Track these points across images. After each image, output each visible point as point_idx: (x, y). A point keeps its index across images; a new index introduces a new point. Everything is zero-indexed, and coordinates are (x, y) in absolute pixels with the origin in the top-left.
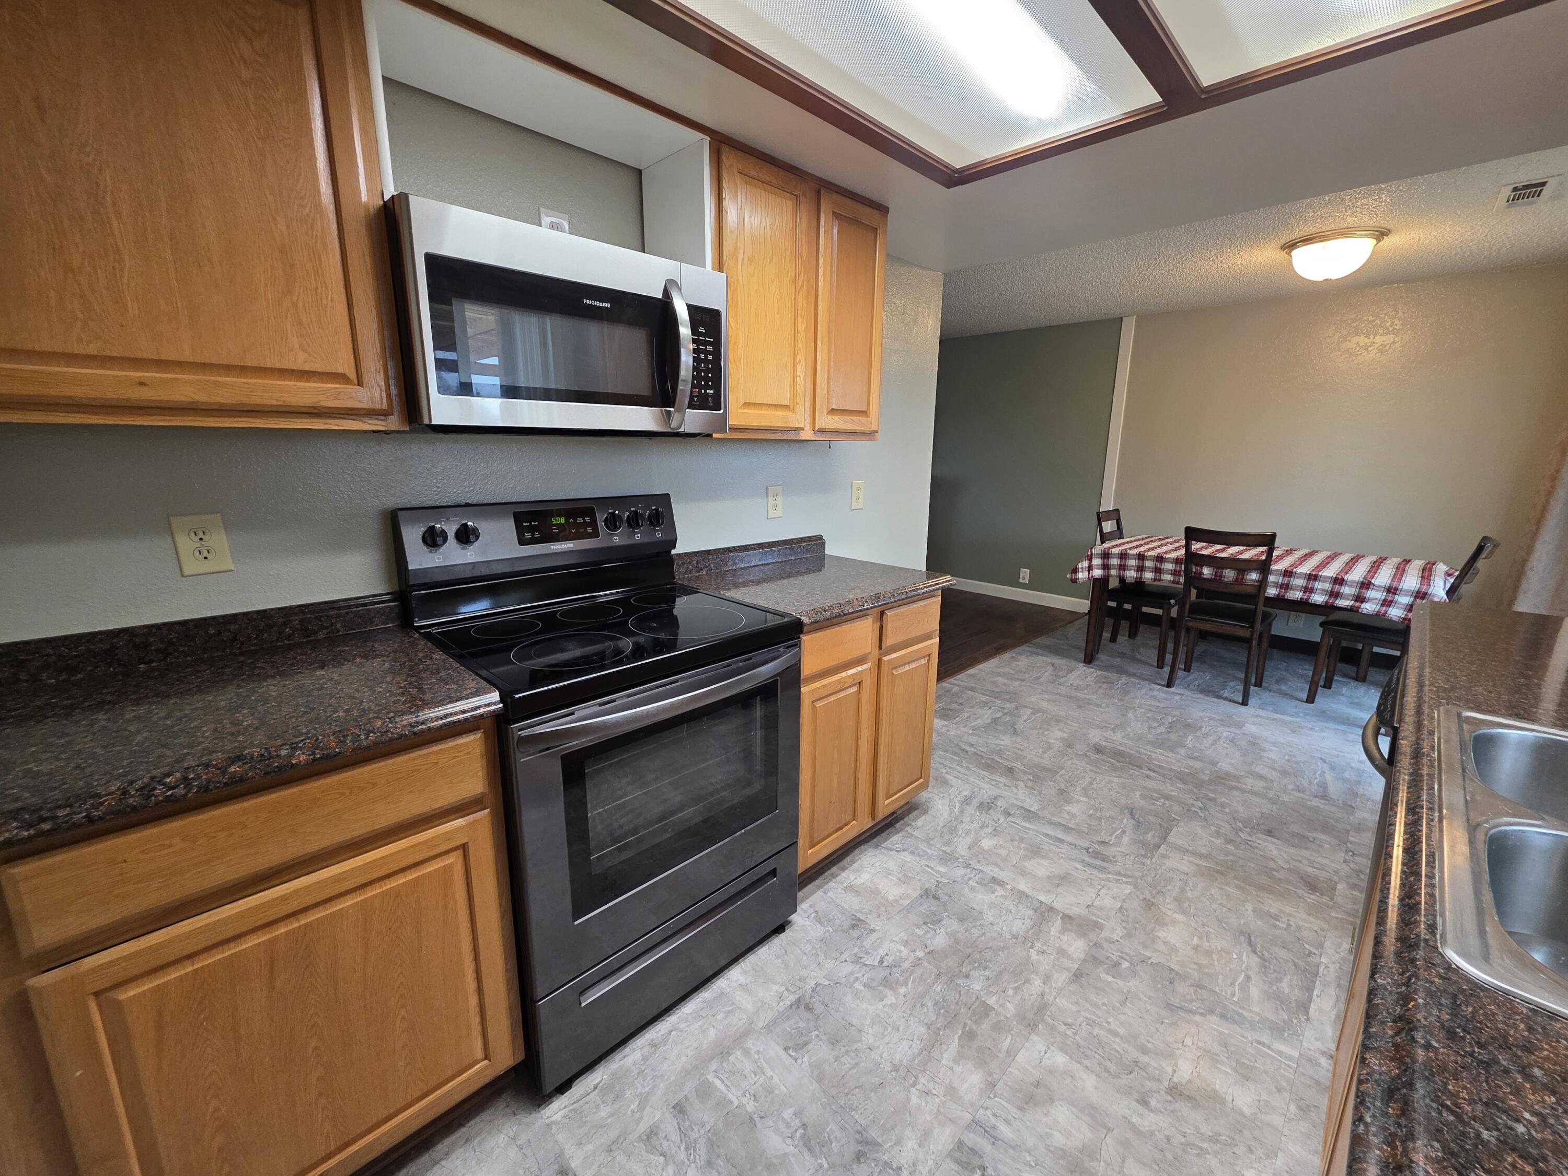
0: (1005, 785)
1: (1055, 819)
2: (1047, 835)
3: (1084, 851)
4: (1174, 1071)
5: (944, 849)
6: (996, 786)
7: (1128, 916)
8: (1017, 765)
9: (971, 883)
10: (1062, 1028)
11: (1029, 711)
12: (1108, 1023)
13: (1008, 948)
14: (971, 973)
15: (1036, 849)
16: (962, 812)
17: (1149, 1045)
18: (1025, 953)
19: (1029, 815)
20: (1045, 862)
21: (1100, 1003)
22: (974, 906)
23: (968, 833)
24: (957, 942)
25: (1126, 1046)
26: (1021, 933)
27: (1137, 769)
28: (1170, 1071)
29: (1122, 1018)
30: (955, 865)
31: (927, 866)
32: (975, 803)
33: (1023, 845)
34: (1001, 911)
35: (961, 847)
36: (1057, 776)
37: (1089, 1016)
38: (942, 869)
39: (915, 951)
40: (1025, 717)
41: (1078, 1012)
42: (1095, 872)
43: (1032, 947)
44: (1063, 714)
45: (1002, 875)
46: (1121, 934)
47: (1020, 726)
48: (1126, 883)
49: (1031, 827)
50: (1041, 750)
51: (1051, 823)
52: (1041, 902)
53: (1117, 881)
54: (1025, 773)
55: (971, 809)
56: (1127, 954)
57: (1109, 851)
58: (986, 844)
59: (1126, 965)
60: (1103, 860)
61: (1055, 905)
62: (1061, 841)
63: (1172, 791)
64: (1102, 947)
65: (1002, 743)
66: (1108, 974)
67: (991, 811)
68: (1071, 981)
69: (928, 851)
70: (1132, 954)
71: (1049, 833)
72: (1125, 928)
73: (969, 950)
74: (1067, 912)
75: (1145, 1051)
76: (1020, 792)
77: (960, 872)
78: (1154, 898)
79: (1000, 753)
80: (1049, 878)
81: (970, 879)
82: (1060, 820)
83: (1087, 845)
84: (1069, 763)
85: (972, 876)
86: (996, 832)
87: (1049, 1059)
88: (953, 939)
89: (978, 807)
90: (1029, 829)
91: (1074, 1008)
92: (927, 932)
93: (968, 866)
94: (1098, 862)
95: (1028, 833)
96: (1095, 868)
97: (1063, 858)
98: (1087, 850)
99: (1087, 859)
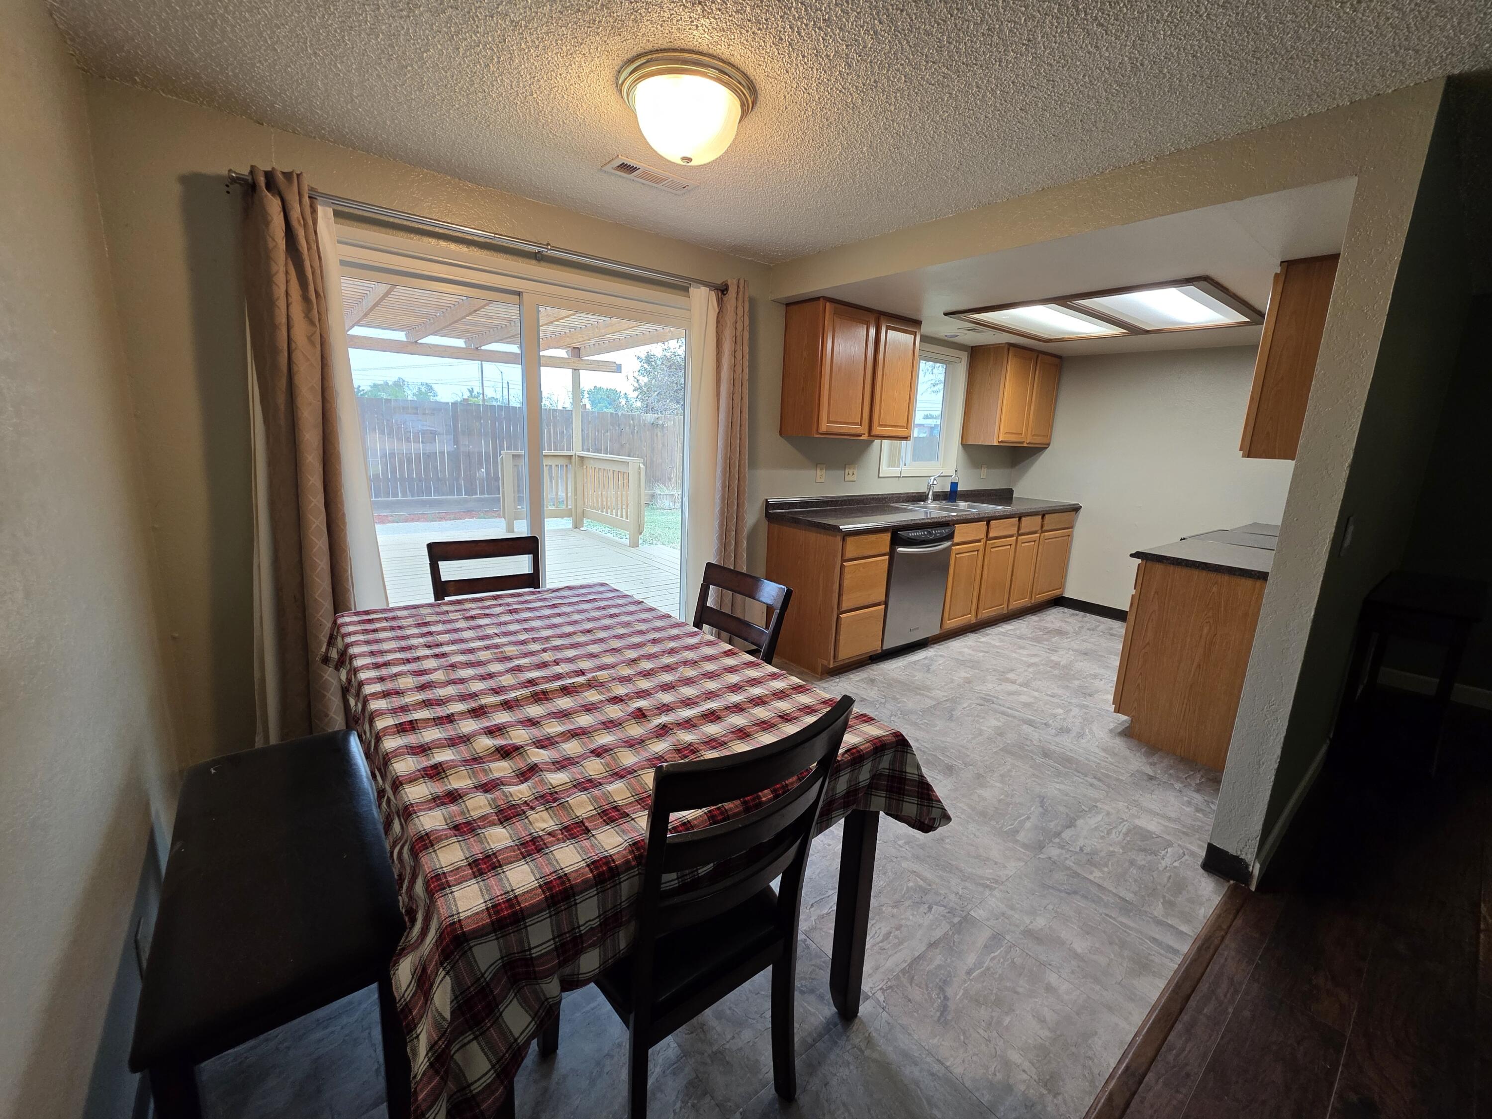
1: (1010, 719)
2: (1019, 711)
3: (996, 702)
6: (1058, 743)
8: (1039, 760)
11: (1021, 837)
13: (1044, 678)
15: (1027, 706)
16: (1083, 729)
18: (1036, 676)
19: (1030, 723)
20: (1022, 700)
21: (1006, 665)
22: (1062, 689)
26: (1037, 681)
32: (1073, 734)
33: (1035, 708)
34: (1048, 687)
36: (1002, 746)
37: (1011, 663)
40: (1028, 825)
42: (992, 694)
43: (1032, 677)
45: (1048, 698)
47: (1036, 810)
48: (976, 689)
50: (1013, 774)
51: (1014, 717)
52: (1026, 688)
53: (981, 690)
54: (1031, 751)
55: (1076, 729)
57: (980, 701)
58: (1060, 711)
60: (985, 698)
61: (1018, 686)
62: (1009, 708)
64: (999, 675)
65: (1058, 786)
67: (1060, 727)
70: (986, 672)
71: (1017, 713)
72: (986, 678)
73: (1061, 679)
74: (1013, 684)
79: (1059, 774)
80: (1021, 695)
82: (1007, 718)
83: (994, 706)
84: (986, 758)
85: (1066, 699)
86: (1055, 716)
89: (1070, 730)
90: (1031, 715)
91: (1016, 665)
94: (988, 697)
95: (1032, 713)
96: (992, 696)
97: (1010, 701)
98: (993, 703)
99: (995, 699)
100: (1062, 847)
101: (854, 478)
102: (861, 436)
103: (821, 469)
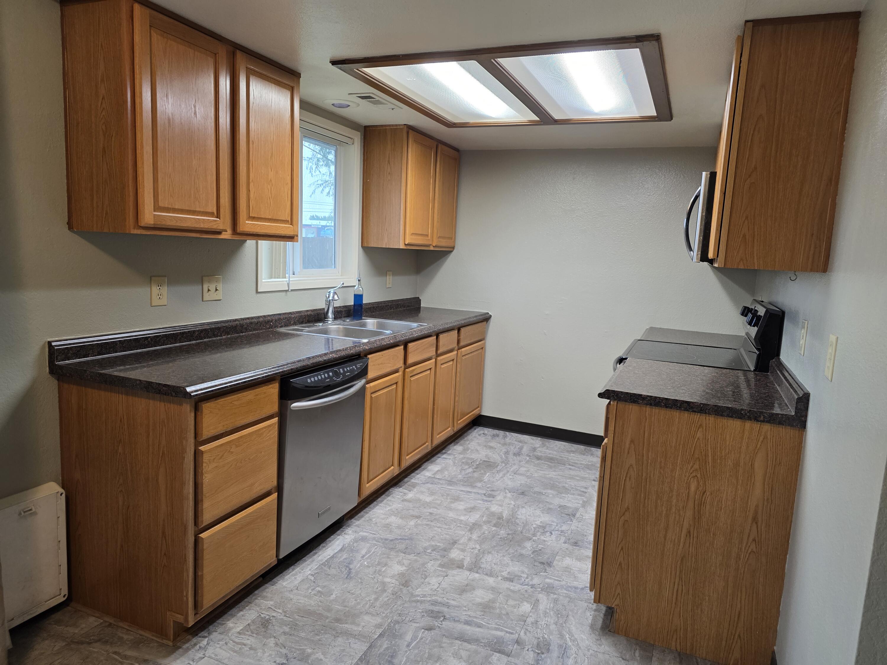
1: (473, 647)
2: (479, 626)
3: (447, 616)
5: (555, 596)
7: (422, 574)
9: (526, 576)
13: (492, 547)
15: (487, 610)
16: (562, 636)
18: (483, 547)
19: (499, 646)
20: (479, 600)
21: (445, 535)
22: (517, 563)
23: (545, 613)
26: (486, 555)
30: (541, 586)
33: (498, 611)
34: (501, 563)
35: (544, 601)
37: (450, 531)
38: (548, 580)
42: (440, 600)
43: (479, 550)
45: (507, 585)
48: (418, 596)
49: (494, 632)
52: (477, 573)
53: (424, 596)
55: (555, 640)
57: (427, 621)
58: (526, 607)
60: (432, 611)
61: (468, 573)
62: (467, 623)
64: (441, 556)
67: (535, 643)
68: (458, 540)
69: (565, 592)
70: (425, 556)
71: (478, 630)
72: (426, 568)
73: (511, 543)
74: (461, 570)
77: (536, 581)
78: (401, 589)
80: (474, 589)
81: (527, 578)
82: (469, 646)
83: (446, 624)
85: (527, 580)
86: (523, 619)
88: (522, 546)
90: (496, 629)
91: (456, 532)
92: (537, 546)
93: (533, 586)
94: (436, 608)
95: (496, 624)
96: (440, 603)
97: (465, 607)
98: (444, 618)
99: (445, 609)
101: (219, 295)
102: (219, 233)
103: (160, 285)
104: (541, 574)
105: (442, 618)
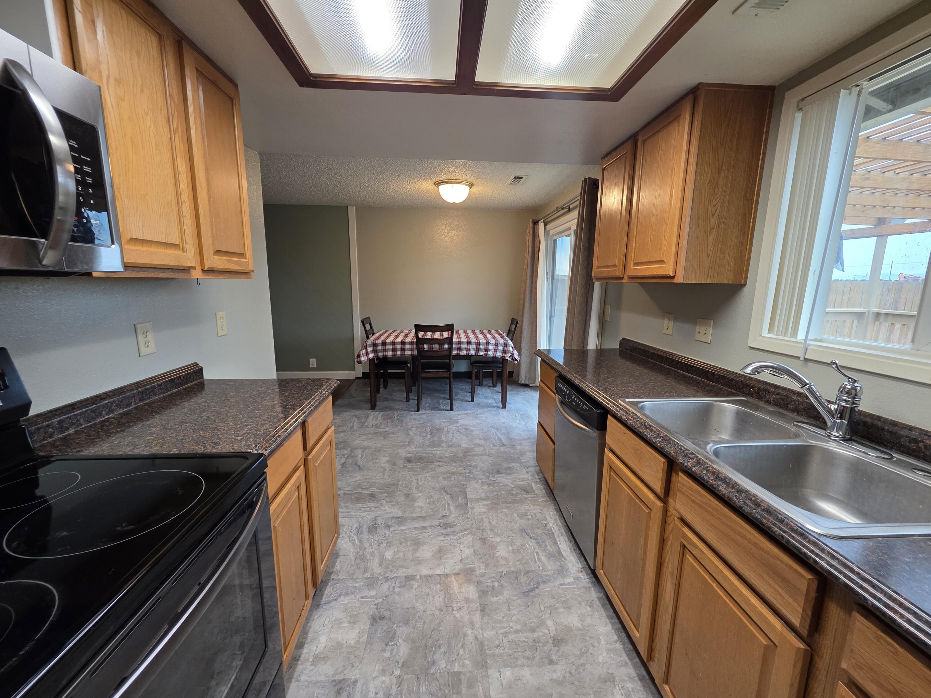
0: (376, 508)
1: (414, 515)
2: (416, 528)
3: (439, 527)
4: (548, 630)
5: (366, 576)
6: (371, 511)
7: (480, 554)
8: (374, 490)
9: (397, 590)
10: (497, 651)
11: (360, 451)
12: (512, 627)
13: (442, 621)
14: (435, 657)
15: (416, 541)
16: (360, 541)
17: (532, 624)
18: (452, 617)
19: (400, 520)
20: (425, 547)
21: (501, 618)
22: (408, 606)
23: (373, 555)
24: (413, 641)
25: (526, 634)
26: (442, 605)
27: (432, 464)
28: (547, 632)
29: (514, 618)
30: (379, 583)
31: (362, 597)
32: (365, 529)
33: (408, 544)
34: (424, 598)
35: (375, 567)
36: (399, 487)
37: (502, 631)
38: (373, 593)
39: (393, 673)
40: (360, 456)
41: (497, 633)
42: (452, 537)
43: (453, 610)
44: (379, 445)
45: (410, 572)
46: (484, 567)
47: (361, 463)
48: (467, 534)
49: (406, 527)
50: (381, 474)
51: (414, 519)
52: (439, 575)
53: (463, 535)
54: (381, 493)
55: (365, 536)
56: (493, 577)
57: (450, 520)
58: (388, 555)
59: (496, 584)
60: (451, 527)
61: (447, 571)
62: (425, 527)
63: (453, 469)
64: (481, 582)
65: (357, 479)
66: (493, 597)
67: (378, 530)
68: (483, 616)
69: (357, 585)
70: (494, 575)
71: (416, 526)
72: (483, 562)
73: (424, 642)
74: (454, 572)
75: (533, 630)
76: (387, 507)
77: (385, 586)
78: (483, 535)
79: (359, 486)
80: (433, 556)
81: (394, 587)
82: (417, 515)
83: (437, 522)
84: (400, 475)
85: (393, 585)
86: (389, 544)
87: (504, 679)
88: (410, 642)
89: (369, 532)
90: (405, 530)
93: (387, 579)
94: (449, 530)
95: (406, 533)
96: (450, 535)
97: (432, 538)
98: (440, 525)
99: (443, 531)
100: (344, 455)
101: (707, 338)
103: (669, 319)
104: (381, 600)
105: (441, 525)
